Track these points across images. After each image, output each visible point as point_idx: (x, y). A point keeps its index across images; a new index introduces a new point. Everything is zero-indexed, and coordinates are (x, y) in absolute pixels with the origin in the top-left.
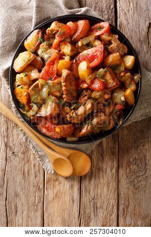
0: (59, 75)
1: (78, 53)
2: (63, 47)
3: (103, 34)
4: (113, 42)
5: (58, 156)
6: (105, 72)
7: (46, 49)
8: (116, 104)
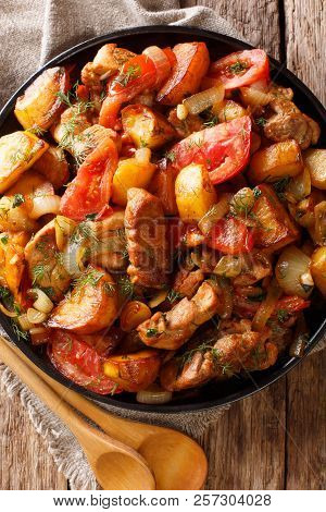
0: (117, 204)
1: (176, 139)
2: (129, 119)
3: (247, 86)
4: (277, 108)
5: (110, 445)
6: (257, 198)
7: (80, 127)
8: (286, 295)
